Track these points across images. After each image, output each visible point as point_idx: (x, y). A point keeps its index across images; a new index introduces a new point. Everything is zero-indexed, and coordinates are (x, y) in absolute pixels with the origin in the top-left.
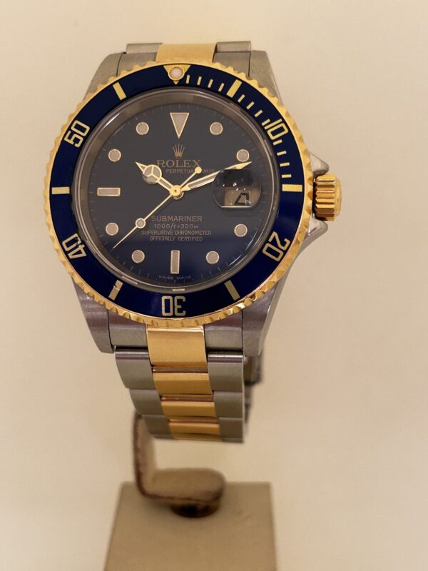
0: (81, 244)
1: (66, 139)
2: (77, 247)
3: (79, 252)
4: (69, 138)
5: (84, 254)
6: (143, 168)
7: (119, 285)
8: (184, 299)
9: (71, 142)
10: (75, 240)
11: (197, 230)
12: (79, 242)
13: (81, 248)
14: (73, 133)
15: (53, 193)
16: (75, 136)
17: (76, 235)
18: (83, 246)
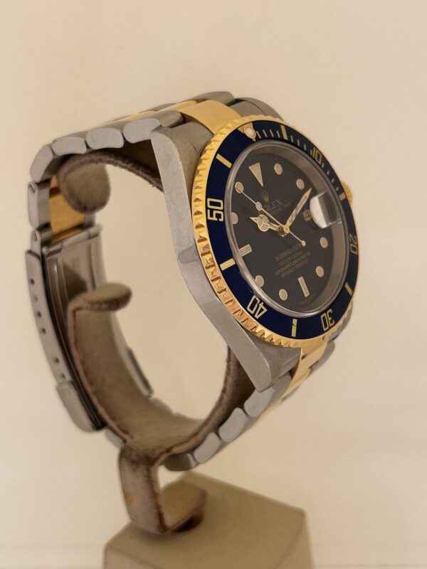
0: (260, 302)
1: (209, 218)
2: (258, 306)
3: (262, 310)
4: (212, 216)
5: (265, 310)
6: (256, 220)
7: (295, 322)
8: (330, 311)
9: (215, 219)
10: (255, 301)
11: (302, 255)
12: (259, 301)
13: (261, 306)
14: (212, 210)
15: (223, 269)
16: (215, 212)
17: (254, 297)
18: (262, 303)
